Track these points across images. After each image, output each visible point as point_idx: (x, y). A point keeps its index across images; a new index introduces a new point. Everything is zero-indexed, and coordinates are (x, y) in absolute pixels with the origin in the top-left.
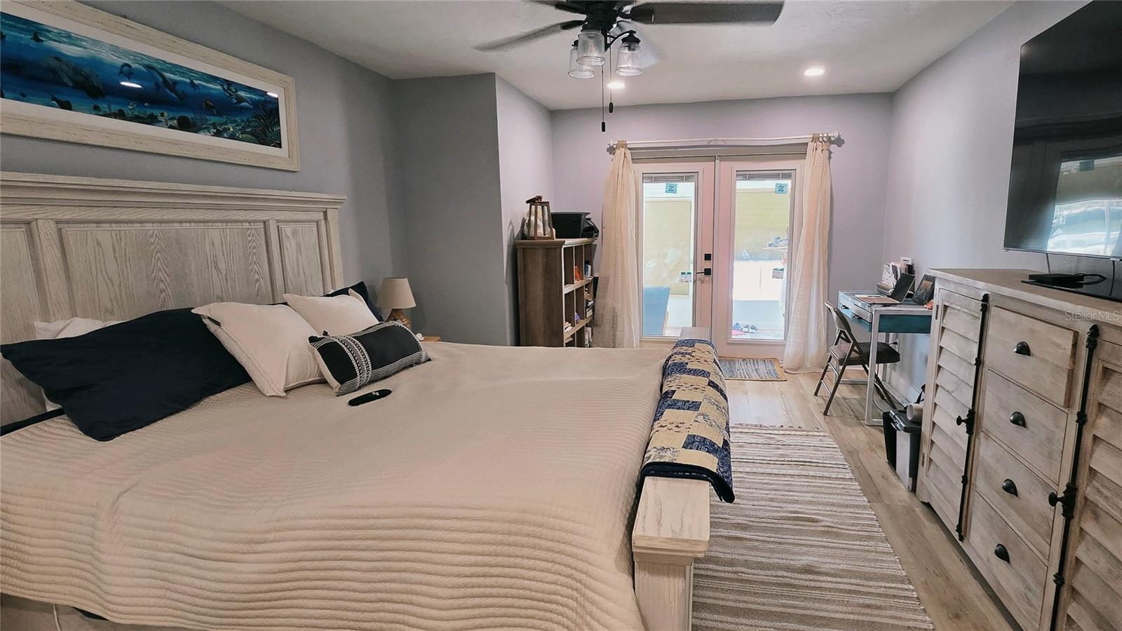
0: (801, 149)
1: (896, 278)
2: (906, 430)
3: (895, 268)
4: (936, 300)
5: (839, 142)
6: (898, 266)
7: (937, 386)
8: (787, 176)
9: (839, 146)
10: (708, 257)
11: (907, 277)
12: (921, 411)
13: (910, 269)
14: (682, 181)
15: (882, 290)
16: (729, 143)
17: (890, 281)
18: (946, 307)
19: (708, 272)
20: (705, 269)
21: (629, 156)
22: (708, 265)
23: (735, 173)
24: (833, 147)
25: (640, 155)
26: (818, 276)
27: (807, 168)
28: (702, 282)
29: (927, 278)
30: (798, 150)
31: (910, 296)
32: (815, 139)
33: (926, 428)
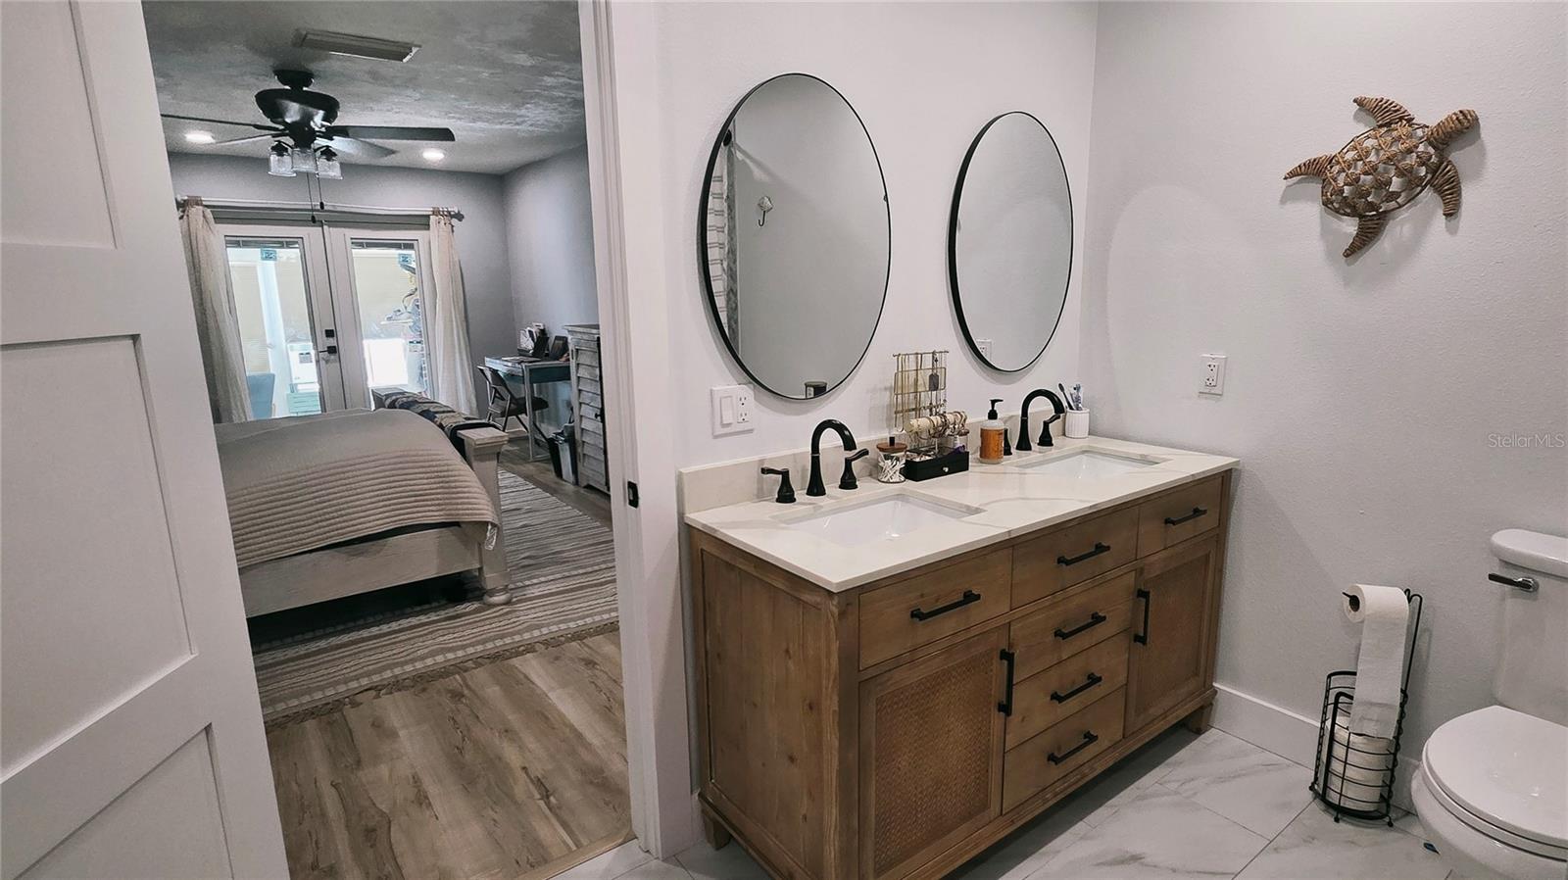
0: (424, 221)
1: (533, 340)
2: (565, 441)
3: (530, 332)
4: (571, 347)
5: (459, 217)
6: (533, 330)
7: (581, 416)
8: (410, 246)
9: (460, 220)
10: (330, 334)
11: (542, 338)
12: (573, 427)
13: (543, 332)
14: (282, 247)
15: (523, 352)
16: (339, 209)
17: (528, 344)
18: (577, 350)
19: (332, 350)
20: (329, 347)
21: (210, 216)
22: (332, 342)
23: (349, 242)
24: (454, 221)
25: (224, 214)
26: (459, 344)
27: (433, 240)
28: (327, 362)
29: (557, 338)
30: (421, 222)
31: (547, 355)
32: (436, 212)
33: (578, 436)
